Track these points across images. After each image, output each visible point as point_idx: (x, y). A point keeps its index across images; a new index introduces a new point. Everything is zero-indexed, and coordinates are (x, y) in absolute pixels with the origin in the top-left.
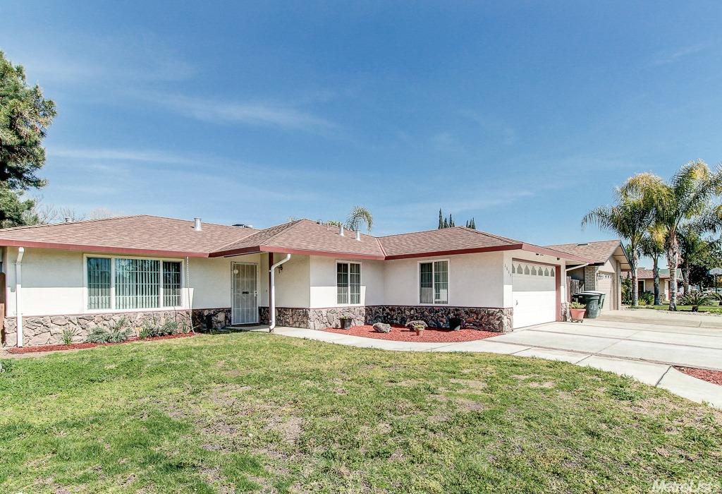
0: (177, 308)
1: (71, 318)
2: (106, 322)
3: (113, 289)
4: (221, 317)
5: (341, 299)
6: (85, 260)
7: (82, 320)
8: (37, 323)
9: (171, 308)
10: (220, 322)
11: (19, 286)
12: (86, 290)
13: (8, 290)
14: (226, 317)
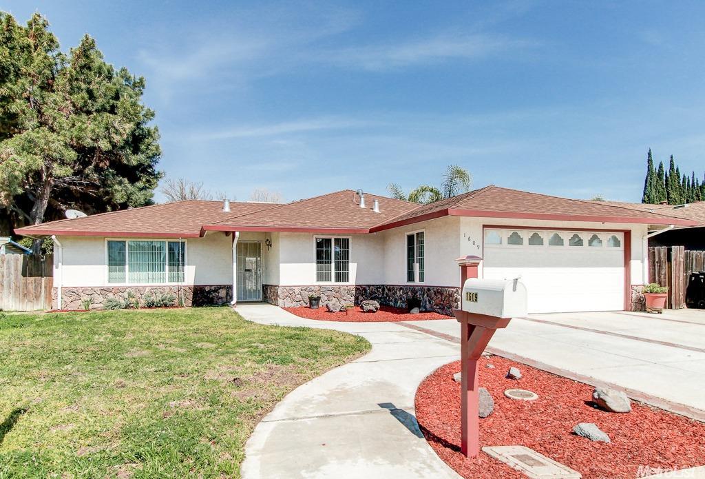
0: (180, 284)
1: (96, 289)
2: (121, 294)
3: (127, 267)
4: (222, 293)
5: (320, 277)
6: (106, 243)
7: (105, 291)
8: (72, 292)
9: (176, 284)
10: (221, 298)
11: (60, 264)
12: (106, 267)
13: (54, 266)
14: (227, 294)
